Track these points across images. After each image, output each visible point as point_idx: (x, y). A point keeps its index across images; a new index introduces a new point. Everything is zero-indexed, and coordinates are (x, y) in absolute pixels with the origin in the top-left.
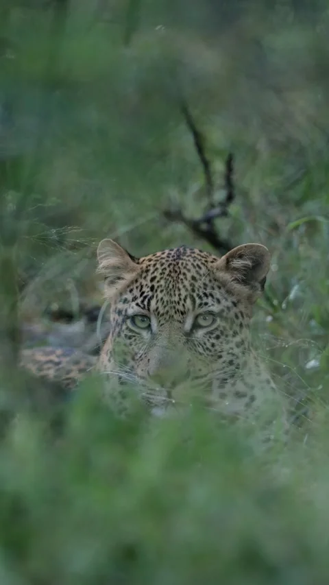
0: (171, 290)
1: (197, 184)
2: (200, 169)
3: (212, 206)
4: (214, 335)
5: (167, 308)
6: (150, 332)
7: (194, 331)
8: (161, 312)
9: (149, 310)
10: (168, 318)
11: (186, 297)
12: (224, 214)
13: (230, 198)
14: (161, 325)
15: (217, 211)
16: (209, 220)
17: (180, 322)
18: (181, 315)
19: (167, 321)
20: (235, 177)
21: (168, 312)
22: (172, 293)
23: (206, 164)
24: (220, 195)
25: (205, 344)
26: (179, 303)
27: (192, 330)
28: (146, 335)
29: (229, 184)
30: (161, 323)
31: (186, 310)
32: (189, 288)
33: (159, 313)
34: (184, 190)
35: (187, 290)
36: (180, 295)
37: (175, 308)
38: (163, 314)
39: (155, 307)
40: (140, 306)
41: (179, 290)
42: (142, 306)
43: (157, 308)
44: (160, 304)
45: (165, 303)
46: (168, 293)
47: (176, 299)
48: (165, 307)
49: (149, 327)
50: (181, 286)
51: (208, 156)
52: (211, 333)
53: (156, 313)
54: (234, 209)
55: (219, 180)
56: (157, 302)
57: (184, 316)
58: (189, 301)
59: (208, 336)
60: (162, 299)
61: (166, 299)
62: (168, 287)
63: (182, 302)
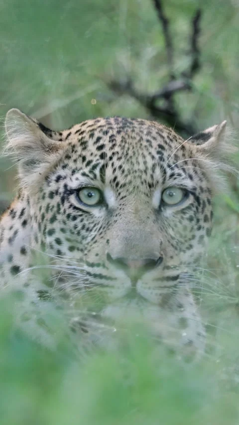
0: (131, 157)
1: (153, 48)
2: (158, 27)
3: (173, 77)
4: (187, 216)
5: (129, 178)
6: (104, 208)
7: (162, 209)
8: (122, 182)
9: (103, 181)
10: (131, 189)
11: (154, 166)
12: (188, 88)
13: (195, 67)
14: (122, 198)
15: (179, 83)
16: (168, 95)
17: (147, 195)
18: (148, 187)
19: (131, 193)
20: (202, 40)
21: (130, 182)
22: (134, 160)
23: (165, 22)
24: (183, 63)
25: (176, 226)
26: (145, 172)
27: (160, 207)
28: (98, 213)
29: (195, 49)
30: (122, 195)
31: (155, 182)
32: (157, 156)
33: (117, 185)
34: (137, 55)
35: (153, 157)
36: (145, 163)
37: (140, 177)
38: (124, 185)
39: (112, 177)
40: (88, 176)
41: (144, 157)
42: (91, 176)
43: (115, 178)
44: (118, 173)
45: (126, 172)
46: (128, 160)
47: (142, 167)
48: (126, 176)
49: (102, 202)
50: (146, 153)
51: (168, 12)
52: (183, 211)
53: (114, 185)
54: (200, 81)
55: (182, 44)
56: (115, 170)
57: (152, 189)
58: (158, 171)
59: (179, 216)
60: (120, 167)
61: (126, 167)
62: (127, 154)
63: (150, 172)
